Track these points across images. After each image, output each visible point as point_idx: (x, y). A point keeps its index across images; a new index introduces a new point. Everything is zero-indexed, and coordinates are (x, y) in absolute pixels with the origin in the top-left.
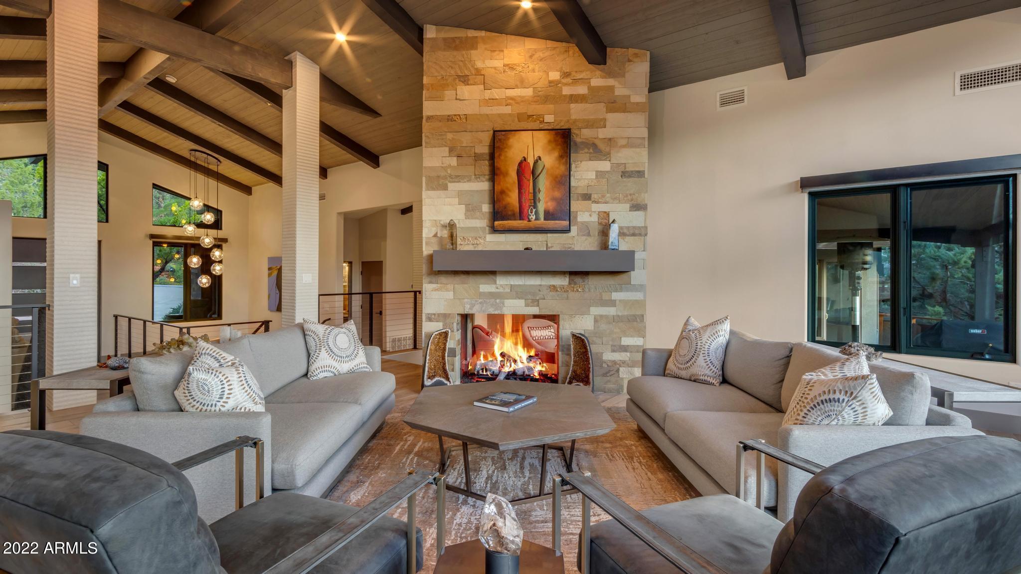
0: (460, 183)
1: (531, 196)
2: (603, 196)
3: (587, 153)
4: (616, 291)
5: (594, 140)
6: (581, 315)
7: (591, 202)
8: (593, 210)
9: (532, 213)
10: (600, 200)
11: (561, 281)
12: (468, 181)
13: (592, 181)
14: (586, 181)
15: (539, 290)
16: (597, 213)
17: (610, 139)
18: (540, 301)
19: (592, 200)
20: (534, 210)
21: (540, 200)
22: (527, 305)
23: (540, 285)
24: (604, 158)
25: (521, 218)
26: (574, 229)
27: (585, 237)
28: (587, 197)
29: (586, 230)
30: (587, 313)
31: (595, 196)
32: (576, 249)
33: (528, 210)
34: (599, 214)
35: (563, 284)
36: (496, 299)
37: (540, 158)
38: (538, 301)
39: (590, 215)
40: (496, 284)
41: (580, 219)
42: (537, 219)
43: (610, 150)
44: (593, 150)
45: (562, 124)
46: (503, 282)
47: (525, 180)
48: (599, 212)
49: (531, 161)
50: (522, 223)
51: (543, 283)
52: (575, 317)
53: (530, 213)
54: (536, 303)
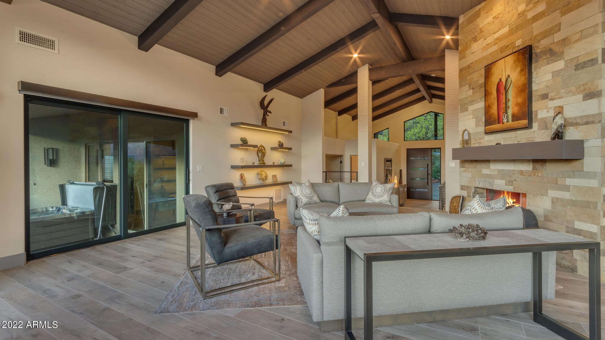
0: (473, 105)
1: (504, 106)
2: (558, 93)
3: (545, 59)
4: (570, 177)
5: (550, 46)
6: (542, 196)
7: (548, 100)
8: (550, 106)
9: (504, 117)
10: (555, 97)
11: (527, 167)
12: (477, 103)
13: (549, 82)
14: (545, 83)
15: (513, 174)
16: (553, 108)
17: (564, 40)
18: (513, 182)
19: (549, 98)
20: (506, 115)
21: (509, 107)
22: (506, 185)
23: (514, 170)
24: (558, 59)
25: (499, 123)
26: (535, 125)
27: (543, 131)
28: (545, 97)
29: (544, 125)
30: (546, 194)
31: (551, 95)
32: (536, 141)
33: (502, 116)
34: (555, 109)
35: (528, 170)
36: (490, 179)
37: (509, 76)
38: (512, 181)
39: (548, 112)
40: (490, 169)
41: (539, 117)
42: (507, 121)
43: (564, 50)
44: (549, 55)
45: (527, 43)
46: (495, 167)
47: (501, 95)
48: (555, 107)
49: (504, 80)
50: (499, 126)
51: (516, 169)
52: (537, 196)
53: (504, 118)
54: (511, 183)
